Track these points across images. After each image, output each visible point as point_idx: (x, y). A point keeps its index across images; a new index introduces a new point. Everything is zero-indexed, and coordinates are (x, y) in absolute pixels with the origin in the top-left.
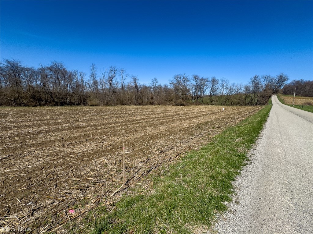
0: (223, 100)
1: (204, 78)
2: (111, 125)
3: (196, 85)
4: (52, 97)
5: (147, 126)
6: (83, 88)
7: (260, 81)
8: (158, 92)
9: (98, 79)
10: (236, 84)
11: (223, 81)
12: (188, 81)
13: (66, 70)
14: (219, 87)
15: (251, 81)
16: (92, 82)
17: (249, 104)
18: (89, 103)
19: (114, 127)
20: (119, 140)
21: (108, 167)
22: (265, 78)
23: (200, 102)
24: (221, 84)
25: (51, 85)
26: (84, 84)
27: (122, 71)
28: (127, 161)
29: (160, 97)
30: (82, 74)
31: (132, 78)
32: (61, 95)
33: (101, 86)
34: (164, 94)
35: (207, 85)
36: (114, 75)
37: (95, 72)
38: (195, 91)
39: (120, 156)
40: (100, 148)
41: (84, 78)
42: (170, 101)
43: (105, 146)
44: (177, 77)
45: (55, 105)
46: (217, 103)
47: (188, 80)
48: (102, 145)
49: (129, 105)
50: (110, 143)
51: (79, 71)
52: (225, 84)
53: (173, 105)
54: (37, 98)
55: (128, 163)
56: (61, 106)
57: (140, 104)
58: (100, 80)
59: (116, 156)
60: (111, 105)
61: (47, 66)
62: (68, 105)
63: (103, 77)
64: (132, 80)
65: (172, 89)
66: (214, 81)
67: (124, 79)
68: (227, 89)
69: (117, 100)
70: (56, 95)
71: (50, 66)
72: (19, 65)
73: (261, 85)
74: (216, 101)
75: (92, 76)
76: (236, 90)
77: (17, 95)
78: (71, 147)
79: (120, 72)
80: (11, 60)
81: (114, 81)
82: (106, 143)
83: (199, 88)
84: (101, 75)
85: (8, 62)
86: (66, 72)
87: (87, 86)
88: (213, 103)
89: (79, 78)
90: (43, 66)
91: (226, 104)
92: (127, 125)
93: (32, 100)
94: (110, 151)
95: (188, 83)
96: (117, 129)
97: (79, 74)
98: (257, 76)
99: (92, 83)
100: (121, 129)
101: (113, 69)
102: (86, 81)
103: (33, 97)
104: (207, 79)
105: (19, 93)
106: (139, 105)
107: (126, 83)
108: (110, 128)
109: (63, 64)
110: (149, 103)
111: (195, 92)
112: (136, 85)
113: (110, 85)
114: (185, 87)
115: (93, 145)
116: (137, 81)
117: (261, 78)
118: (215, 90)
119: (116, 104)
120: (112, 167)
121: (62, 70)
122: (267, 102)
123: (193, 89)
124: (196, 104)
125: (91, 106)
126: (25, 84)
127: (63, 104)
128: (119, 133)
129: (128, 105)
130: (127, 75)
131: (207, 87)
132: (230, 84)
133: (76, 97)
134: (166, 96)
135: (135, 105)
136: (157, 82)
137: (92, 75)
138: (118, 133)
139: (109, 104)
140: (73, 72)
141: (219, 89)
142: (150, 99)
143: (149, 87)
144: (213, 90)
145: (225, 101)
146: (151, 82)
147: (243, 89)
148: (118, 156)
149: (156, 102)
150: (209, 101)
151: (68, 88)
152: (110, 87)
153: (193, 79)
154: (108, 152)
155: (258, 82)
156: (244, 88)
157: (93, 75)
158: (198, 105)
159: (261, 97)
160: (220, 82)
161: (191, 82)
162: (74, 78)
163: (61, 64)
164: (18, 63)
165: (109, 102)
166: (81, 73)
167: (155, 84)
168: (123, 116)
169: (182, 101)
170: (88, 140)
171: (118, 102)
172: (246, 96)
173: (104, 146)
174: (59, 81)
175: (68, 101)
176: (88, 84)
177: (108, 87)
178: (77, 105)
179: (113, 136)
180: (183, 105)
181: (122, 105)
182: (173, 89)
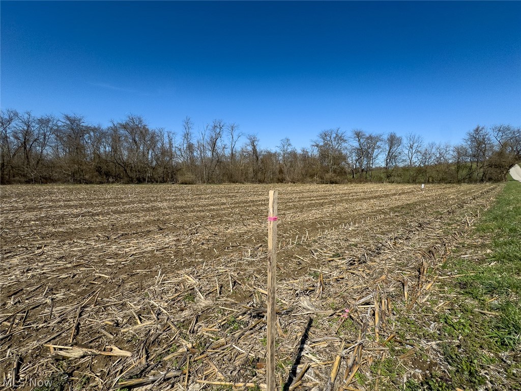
0: (412, 173)
1: (374, 135)
2: (212, 207)
3: (358, 147)
4: (126, 170)
5: (282, 210)
6: (172, 156)
7: (487, 137)
8: (291, 162)
9: (194, 141)
10: (437, 143)
11: (412, 139)
12: (345, 141)
13: (147, 127)
14: (404, 149)
15: (467, 137)
16: (185, 146)
17: (466, 181)
18: (180, 179)
19: (217, 210)
20: (229, 230)
21: (198, 301)
22: (499, 131)
23: (366, 178)
24: (406, 146)
25: (126, 153)
26: (174, 149)
27: (232, 128)
28: (255, 285)
29: (294, 170)
30: (171, 135)
31: (249, 138)
32: (138, 167)
33: (199, 152)
34: (300, 164)
35: (379, 147)
36: (219, 134)
37: (190, 131)
38: (357, 158)
39: (233, 268)
40: (183, 245)
41: (173, 140)
42: (312, 176)
43: (196, 242)
44: (324, 136)
45: (128, 183)
46: (399, 179)
47: (345, 138)
48: (188, 239)
49: (243, 183)
50: (207, 237)
51: (166, 130)
52: (415, 145)
53: (318, 184)
54: (103, 171)
55: (258, 293)
56: (137, 183)
57: (260, 182)
58: (198, 143)
59: (222, 269)
60: (213, 182)
61: (120, 122)
62: (148, 182)
63: (202, 138)
64: (248, 141)
65: (316, 156)
66: (393, 141)
67: (235, 140)
68: (419, 154)
69: (224, 175)
70: (132, 167)
71: (124, 122)
72: (81, 122)
73: (490, 144)
74: (398, 176)
75: (185, 137)
76: (438, 155)
77: (76, 166)
78: (121, 241)
79: (230, 129)
80: (71, 115)
81: (219, 143)
82: (198, 236)
83: (364, 152)
84: (200, 135)
85: (68, 118)
86: (147, 130)
87: (179, 153)
88: (392, 179)
89: (166, 140)
90: (115, 123)
91: (417, 181)
92: (242, 207)
93: (96, 173)
94: (207, 255)
95: (344, 145)
96: (223, 212)
97: (166, 135)
98: (480, 128)
99: (185, 149)
100: (231, 212)
101: (219, 124)
102: (176, 145)
103: (99, 170)
104: (381, 136)
105: (80, 163)
106: (259, 184)
107: (238, 147)
108: (210, 210)
109: (143, 119)
110: (275, 179)
111: (357, 161)
112: (254, 150)
113: (213, 150)
114: (339, 151)
115: (170, 239)
116: (256, 142)
117: (489, 130)
118: (396, 156)
119: (221, 182)
120: (209, 302)
121: (141, 127)
122: (505, 176)
123: (354, 154)
124: (360, 182)
125: (182, 183)
126: (89, 151)
127: (140, 181)
128: (227, 218)
129: (241, 183)
130: (240, 134)
131: (380, 150)
132: (425, 145)
133: (160, 170)
134: (304, 167)
135: (253, 182)
136: (290, 145)
137: (185, 135)
138: (225, 218)
139: (210, 180)
140: (157, 131)
141: (402, 155)
142: (277, 173)
143: (275, 154)
144: (391, 157)
145: (415, 175)
146: (279, 145)
147: (451, 153)
148: (226, 266)
149: (288, 178)
150: (382, 176)
151: (150, 157)
152: (213, 154)
153: (353, 137)
154: (203, 256)
155: (484, 139)
156: (454, 151)
157: (187, 136)
158: (364, 183)
159: (491, 167)
160: (405, 141)
161: (351, 143)
162: (158, 141)
163: (139, 119)
164: (80, 119)
165: (211, 178)
166: (169, 133)
167: (285, 147)
168: (233, 196)
169: (335, 176)
170: (162, 230)
171: (225, 178)
172: (459, 166)
173: (193, 243)
174: (136, 145)
175: (148, 177)
176: (180, 150)
177: (209, 154)
178: (161, 182)
179: (216, 224)
180: (336, 183)
181: (231, 183)
182: (318, 155)
